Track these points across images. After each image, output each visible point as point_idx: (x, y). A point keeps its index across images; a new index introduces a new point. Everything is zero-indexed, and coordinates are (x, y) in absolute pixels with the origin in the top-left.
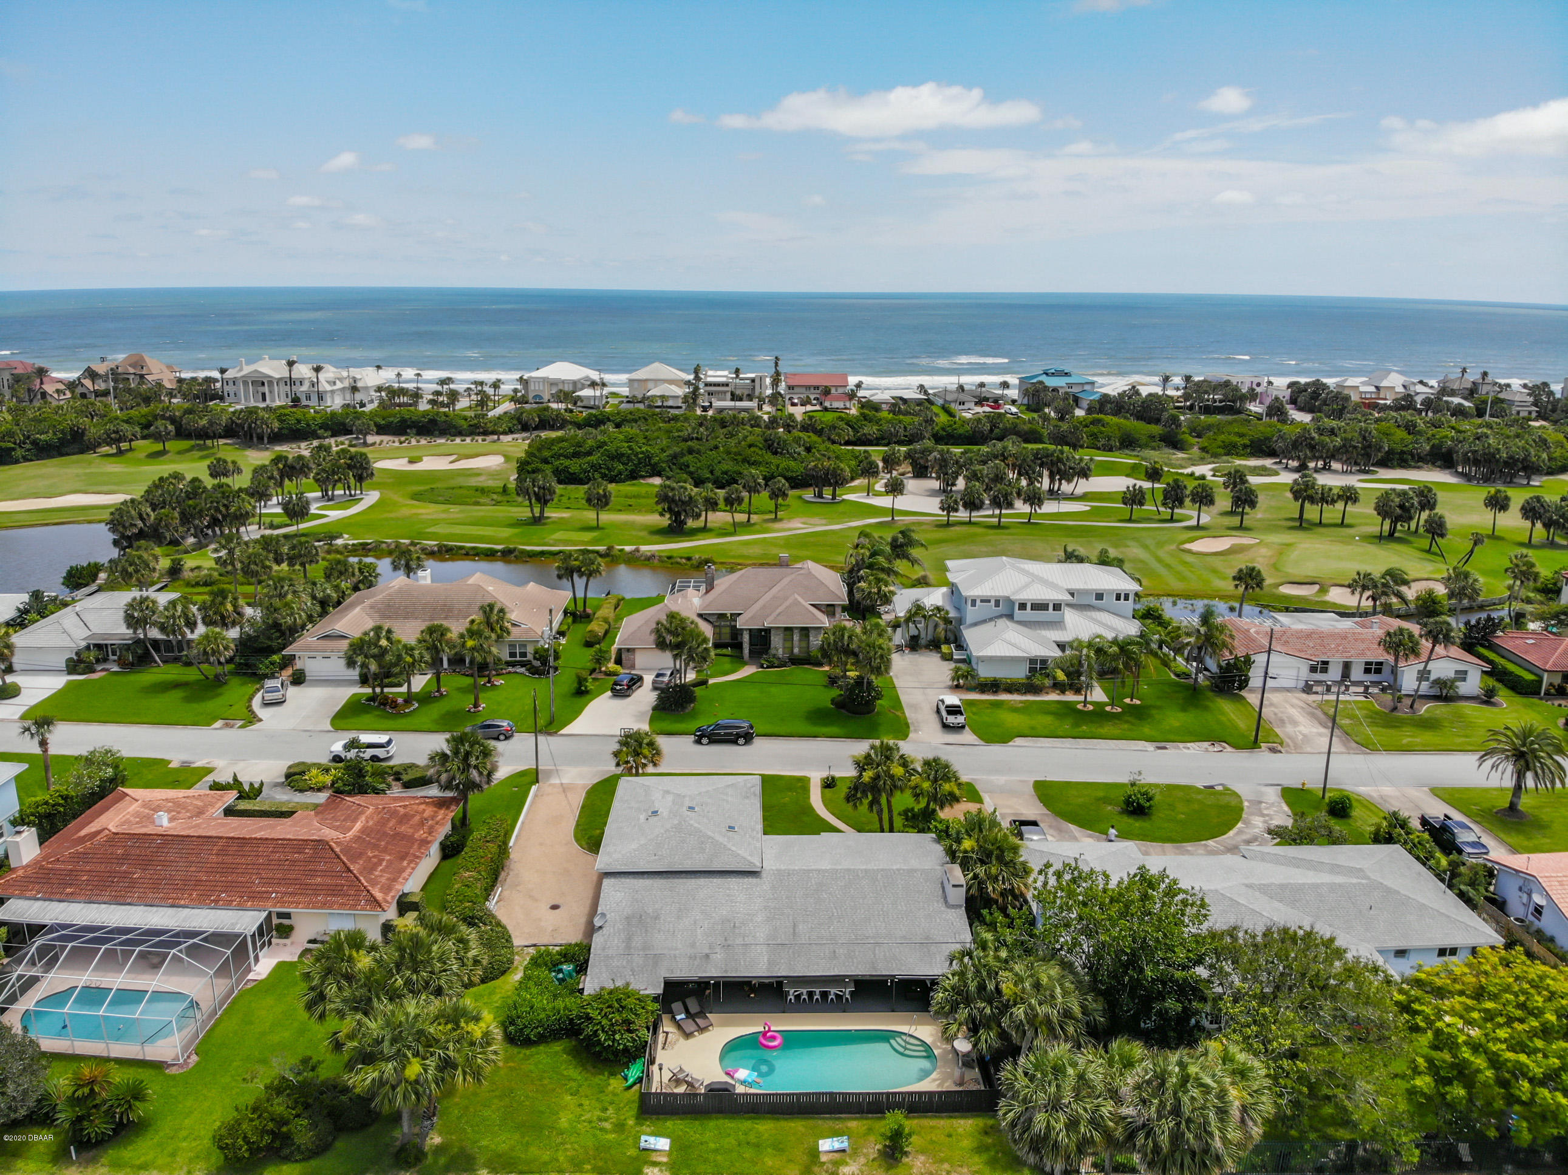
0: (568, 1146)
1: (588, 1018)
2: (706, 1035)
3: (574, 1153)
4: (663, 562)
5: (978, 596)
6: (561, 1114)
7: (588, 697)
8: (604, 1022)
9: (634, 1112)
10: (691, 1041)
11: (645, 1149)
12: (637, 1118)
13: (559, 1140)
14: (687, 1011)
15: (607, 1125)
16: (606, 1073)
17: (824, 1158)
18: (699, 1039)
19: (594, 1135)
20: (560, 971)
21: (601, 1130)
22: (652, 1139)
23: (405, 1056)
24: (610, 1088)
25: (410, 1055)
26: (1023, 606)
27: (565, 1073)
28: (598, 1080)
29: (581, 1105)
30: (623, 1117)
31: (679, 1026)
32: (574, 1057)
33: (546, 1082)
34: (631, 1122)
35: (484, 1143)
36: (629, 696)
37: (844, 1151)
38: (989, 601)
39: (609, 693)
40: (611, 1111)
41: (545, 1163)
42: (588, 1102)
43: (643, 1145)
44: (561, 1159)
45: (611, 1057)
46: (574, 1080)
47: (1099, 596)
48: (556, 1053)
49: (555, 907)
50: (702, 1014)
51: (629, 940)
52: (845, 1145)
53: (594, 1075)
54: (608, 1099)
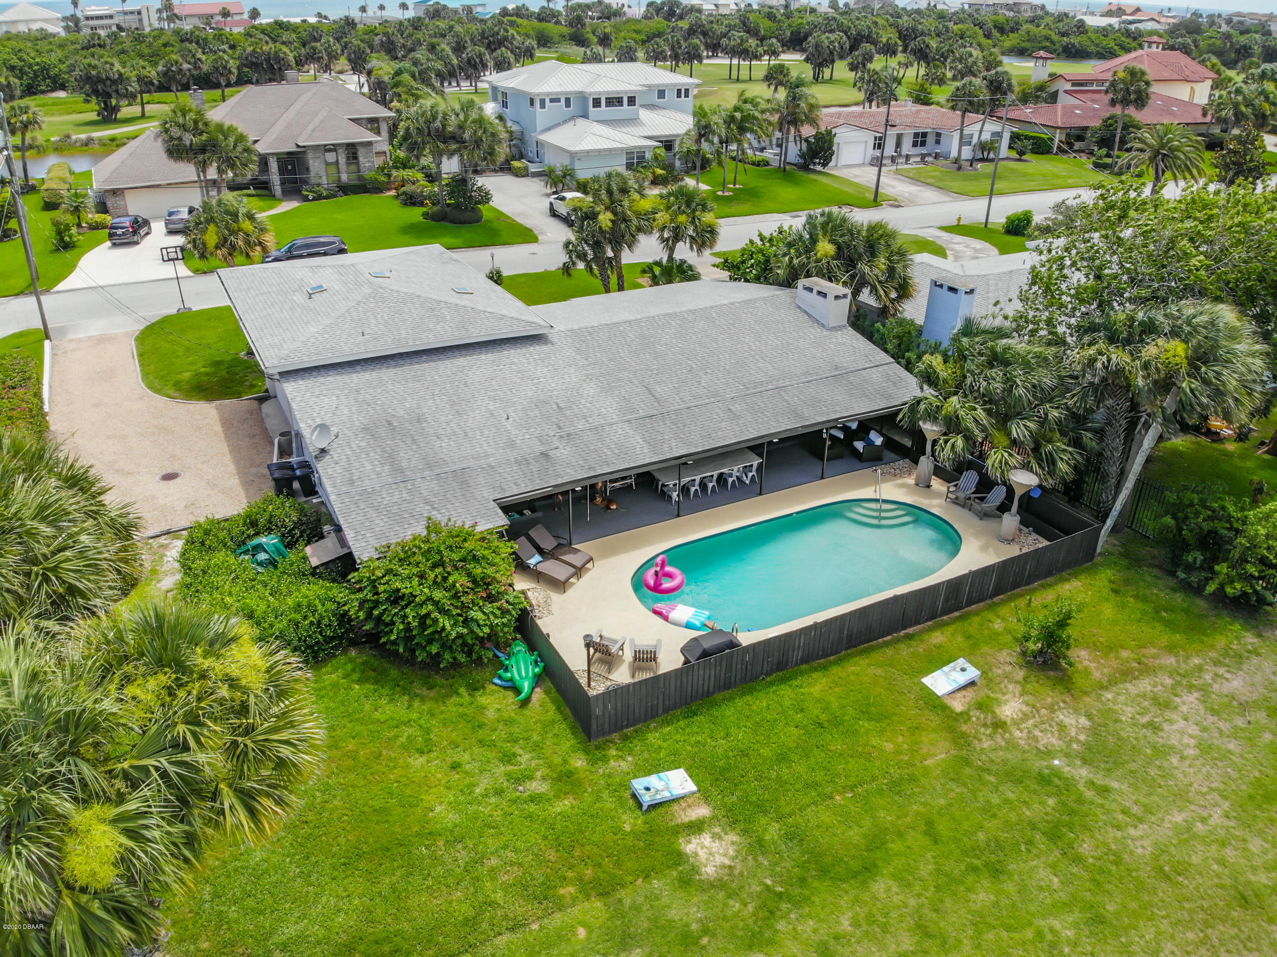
0: (494, 862)
1: (396, 598)
2: (587, 578)
3: (516, 871)
4: (105, 145)
5: (547, 94)
6: (428, 798)
7: (77, 251)
8: (438, 595)
9: (568, 742)
10: (571, 592)
11: (654, 807)
12: (587, 752)
13: (463, 857)
14: (541, 551)
15: (537, 786)
16: (462, 690)
17: (958, 705)
18: (580, 587)
19: (530, 817)
20: (259, 548)
21: (533, 799)
22: (653, 781)
23: (45, 811)
24: (491, 714)
25: (68, 807)
26: (597, 103)
27: (377, 715)
28: (450, 707)
29: (455, 766)
30: (557, 760)
31: (538, 576)
32: (376, 682)
33: (351, 745)
34: (579, 762)
35: (289, 931)
36: (137, 243)
37: (972, 683)
38: (558, 100)
39: (108, 243)
40: (525, 758)
41: (471, 923)
42: (467, 757)
43: (647, 799)
44: (499, 896)
45: (462, 658)
46: (408, 723)
47: (661, 94)
48: (335, 685)
49: (169, 477)
50: (563, 546)
51: (391, 458)
52: (973, 673)
53: (443, 699)
54: (501, 733)
